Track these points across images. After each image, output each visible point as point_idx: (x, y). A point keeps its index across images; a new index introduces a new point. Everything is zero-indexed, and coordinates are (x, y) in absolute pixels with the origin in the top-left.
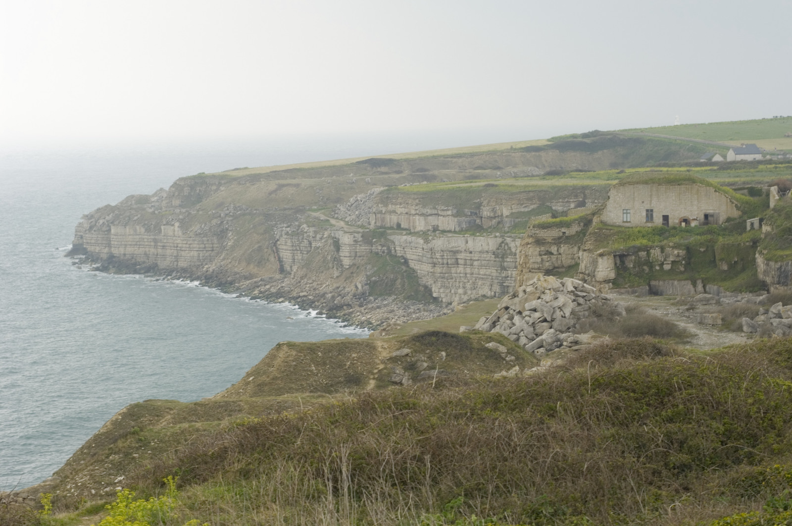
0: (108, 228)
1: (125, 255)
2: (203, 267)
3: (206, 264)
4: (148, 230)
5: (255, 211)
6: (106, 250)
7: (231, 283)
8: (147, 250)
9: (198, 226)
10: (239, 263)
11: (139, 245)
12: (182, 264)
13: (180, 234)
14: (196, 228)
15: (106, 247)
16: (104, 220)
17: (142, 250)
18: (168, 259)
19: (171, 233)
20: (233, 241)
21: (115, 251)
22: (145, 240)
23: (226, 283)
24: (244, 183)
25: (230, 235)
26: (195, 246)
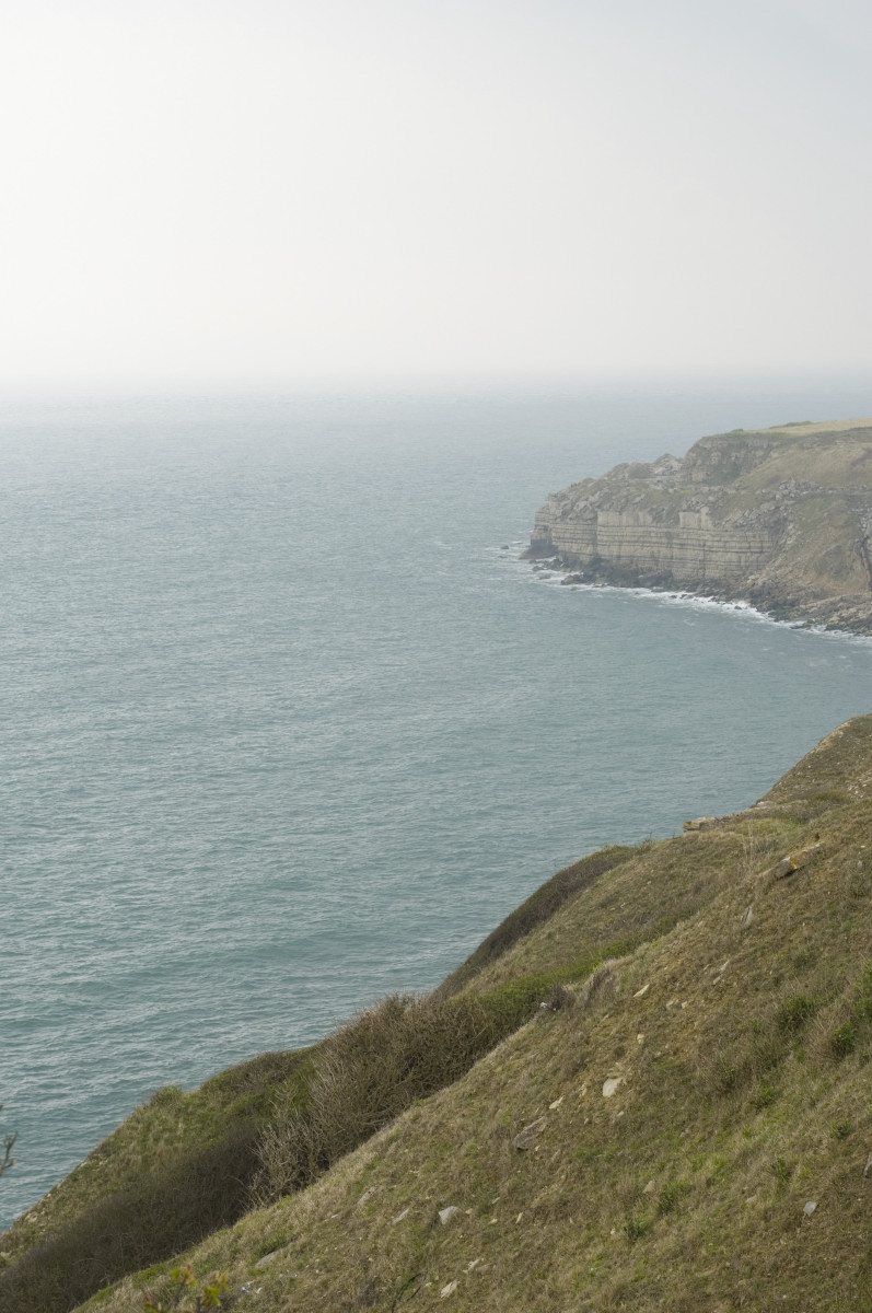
0: (592, 515)
1: (619, 557)
2: (747, 579)
3: (751, 574)
4: (657, 518)
5: (830, 492)
6: (589, 550)
7: (793, 604)
8: (655, 549)
9: (739, 514)
10: (805, 573)
11: (643, 542)
12: (712, 573)
13: (710, 525)
14: (736, 516)
15: (588, 544)
16: (585, 503)
17: (646, 551)
18: (690, 565)
19: (694, 524)
20: (794, 537)
21: (603, 551)
22: (653, 534)
23: (785, 604)
24: (809, 446)
25: (790, 527)
26: (734, 544)
